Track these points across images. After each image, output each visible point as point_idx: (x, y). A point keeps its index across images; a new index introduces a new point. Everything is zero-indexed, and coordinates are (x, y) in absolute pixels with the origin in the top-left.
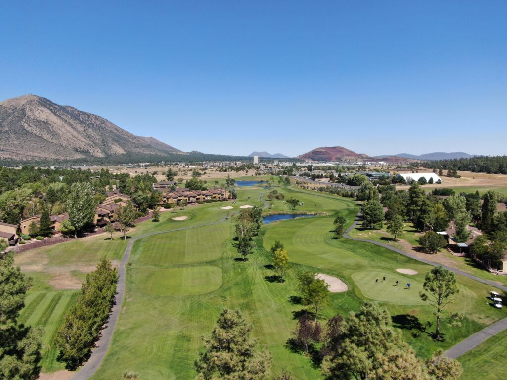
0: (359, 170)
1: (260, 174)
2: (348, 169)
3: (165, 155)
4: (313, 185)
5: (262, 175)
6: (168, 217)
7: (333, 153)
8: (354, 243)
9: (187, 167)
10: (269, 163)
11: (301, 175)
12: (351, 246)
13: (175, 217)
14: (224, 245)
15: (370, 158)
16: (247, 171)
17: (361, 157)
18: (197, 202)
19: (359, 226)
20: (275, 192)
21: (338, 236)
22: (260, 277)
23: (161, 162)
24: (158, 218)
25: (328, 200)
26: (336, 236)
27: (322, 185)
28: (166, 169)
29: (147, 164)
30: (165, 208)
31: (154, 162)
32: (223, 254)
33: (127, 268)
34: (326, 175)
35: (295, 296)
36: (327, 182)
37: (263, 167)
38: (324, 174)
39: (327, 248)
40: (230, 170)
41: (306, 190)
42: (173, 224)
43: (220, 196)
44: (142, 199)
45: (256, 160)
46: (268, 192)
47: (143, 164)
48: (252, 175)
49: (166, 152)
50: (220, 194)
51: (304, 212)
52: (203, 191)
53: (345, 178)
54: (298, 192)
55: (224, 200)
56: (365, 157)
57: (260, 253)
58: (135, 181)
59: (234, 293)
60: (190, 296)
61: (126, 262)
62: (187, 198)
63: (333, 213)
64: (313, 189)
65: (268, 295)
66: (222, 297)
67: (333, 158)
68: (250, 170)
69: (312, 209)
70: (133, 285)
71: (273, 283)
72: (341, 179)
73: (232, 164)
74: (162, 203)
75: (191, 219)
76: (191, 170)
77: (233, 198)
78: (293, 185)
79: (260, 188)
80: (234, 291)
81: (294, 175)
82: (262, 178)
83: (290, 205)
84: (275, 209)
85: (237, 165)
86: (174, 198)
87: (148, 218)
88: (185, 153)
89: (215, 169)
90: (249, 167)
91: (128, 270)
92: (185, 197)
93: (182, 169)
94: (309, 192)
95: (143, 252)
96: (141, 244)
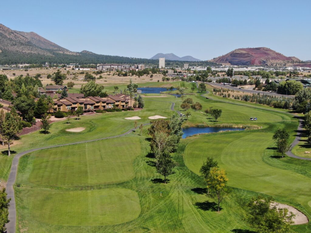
0: (290, 75)
1: (168, 79)
2: (277, 74)
3: (49, 54)
4: (235, 94)
5: (170, 81)
6: (60, 129)
7: (256, 55)
8: (302, 163)
9: (77, 69)
10: (177, 67)
11: (219, 82)
12: (300, 167)
13: (69, 128)
14: (135, 162)
15: (302, 62)
16: (152, 76)
17: (290, 61)
18: (95, 111)
19: (303, 143)
20: (189, 101)
21: (280, 154)
22: (189, 203)
23: (44, 63)
24: (48, 129)
25: (256, 111)
26: (277, 154)
27: (246, 94)
28: (52, 71)
29: (27, 65)
30: (56, 117)
31: (36, 63)
32: (136, 174)
33: (16, 190)
34: (250, 82)
35: (239, 228)
36: (252, 89)
37: (170, 72)
38: (248, 81)
39: (269, 169)
40: (131, 74)
41: (227, 99)
42: (67, 136)
43: (124, 104)
44: (27, 105)
45: (162, 64)
46: (180, 101)
47: (24, 65)
48: (158, 81)
49: (50, 51)
50: (124, 102)
51: (228, 125)
52: (102, 97)
53: (275, 85)
54: (217, 102)
55: (129, 109)
56: (295, 60)
57: (183, 174)
58: (14, 85)
59: (158, 223)
60: (102, 227)
61: (14, 183)
62: (83, 106)
63: (266, 127)
64: (235, 98)
65: (203, 227)
66: (144, 228)
67: (257, 61)
68: (156, 74)
69: (239, 122)
70: (26, 211)
71: (207, 211)
72: (270, 87)
73: (133, 67)
74: (52, 111)
75: (90, 131)
76: (82, 73)
77: (139, 107)
78: (210, 93)
79: (170, 96)
80: (157, 220)
81: (210, 81)
82: (171, 84)
83: (210, 116)
84: (192, 121)
85: (140, 68)
86: (67, 105)
87: (35, 129)
88: (74, 52)
89: (112, 73)
90: (154, 71)
91: (17, 192)
92: (81, 103)
93: (71, 71)
94: (231, 102)
95: (34, 170)
96: (30, 160)
